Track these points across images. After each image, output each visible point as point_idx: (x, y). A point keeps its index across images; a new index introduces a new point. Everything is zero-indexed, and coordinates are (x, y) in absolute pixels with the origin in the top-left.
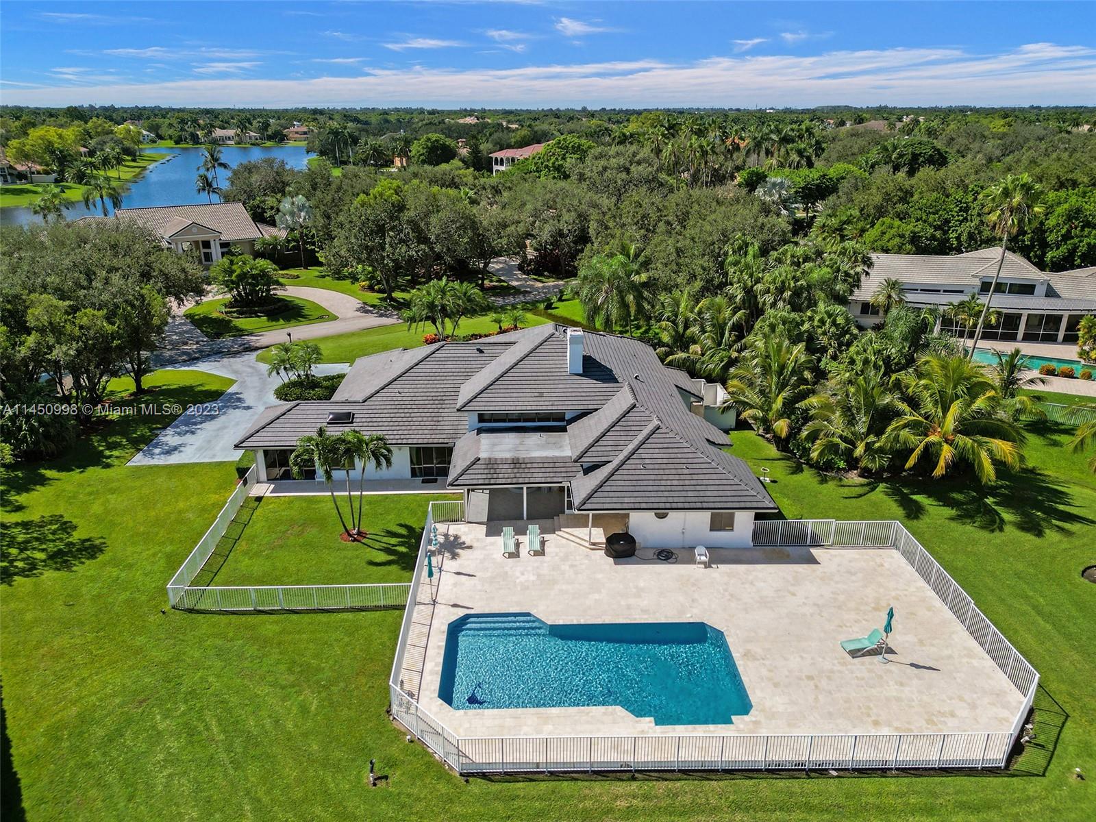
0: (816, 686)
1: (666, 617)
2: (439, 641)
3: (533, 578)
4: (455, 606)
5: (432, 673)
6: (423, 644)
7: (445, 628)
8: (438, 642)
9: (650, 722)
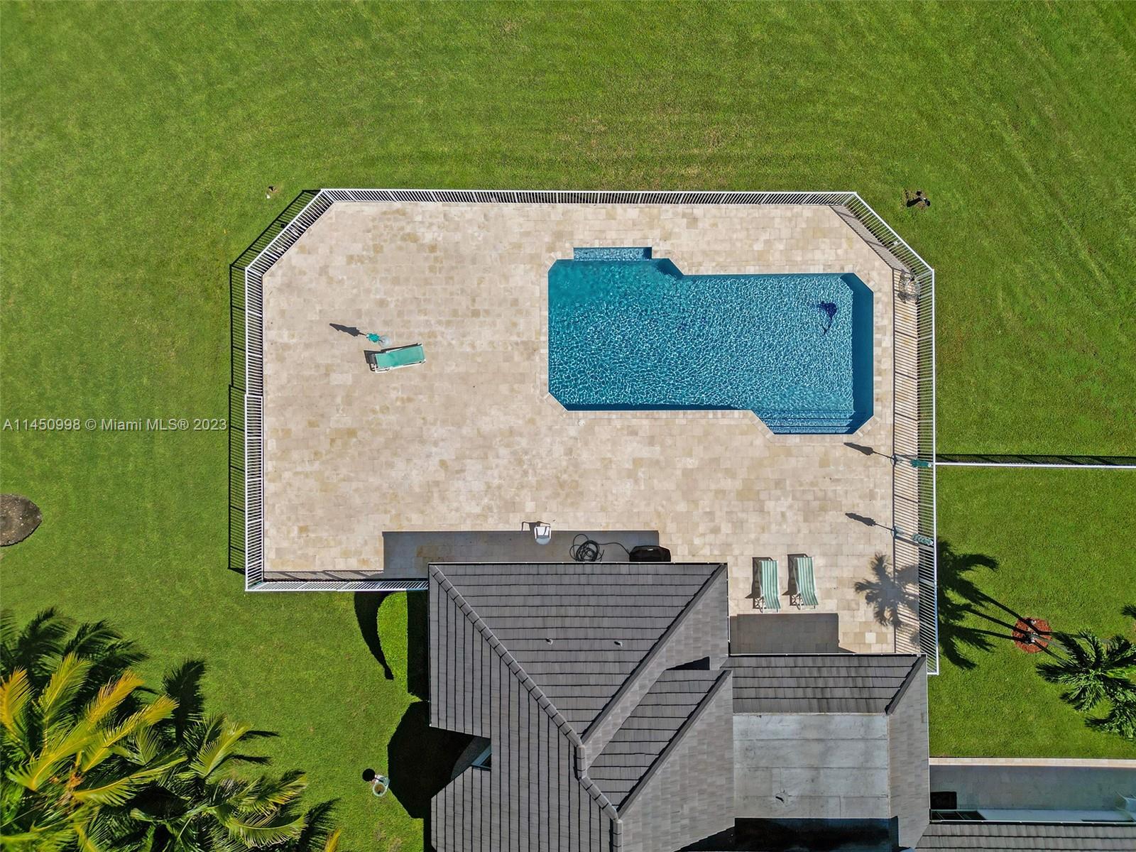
0: (474, 301)
1: (609, 420)
2: (880, 382)
3: (770, 505)
4: (868, 451)
5: (883, 329)
6: (899, 379)
7: (877, 408)
8: (882, 384)
9: (656, 252)
